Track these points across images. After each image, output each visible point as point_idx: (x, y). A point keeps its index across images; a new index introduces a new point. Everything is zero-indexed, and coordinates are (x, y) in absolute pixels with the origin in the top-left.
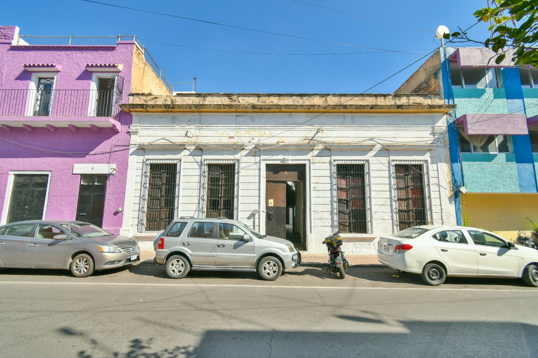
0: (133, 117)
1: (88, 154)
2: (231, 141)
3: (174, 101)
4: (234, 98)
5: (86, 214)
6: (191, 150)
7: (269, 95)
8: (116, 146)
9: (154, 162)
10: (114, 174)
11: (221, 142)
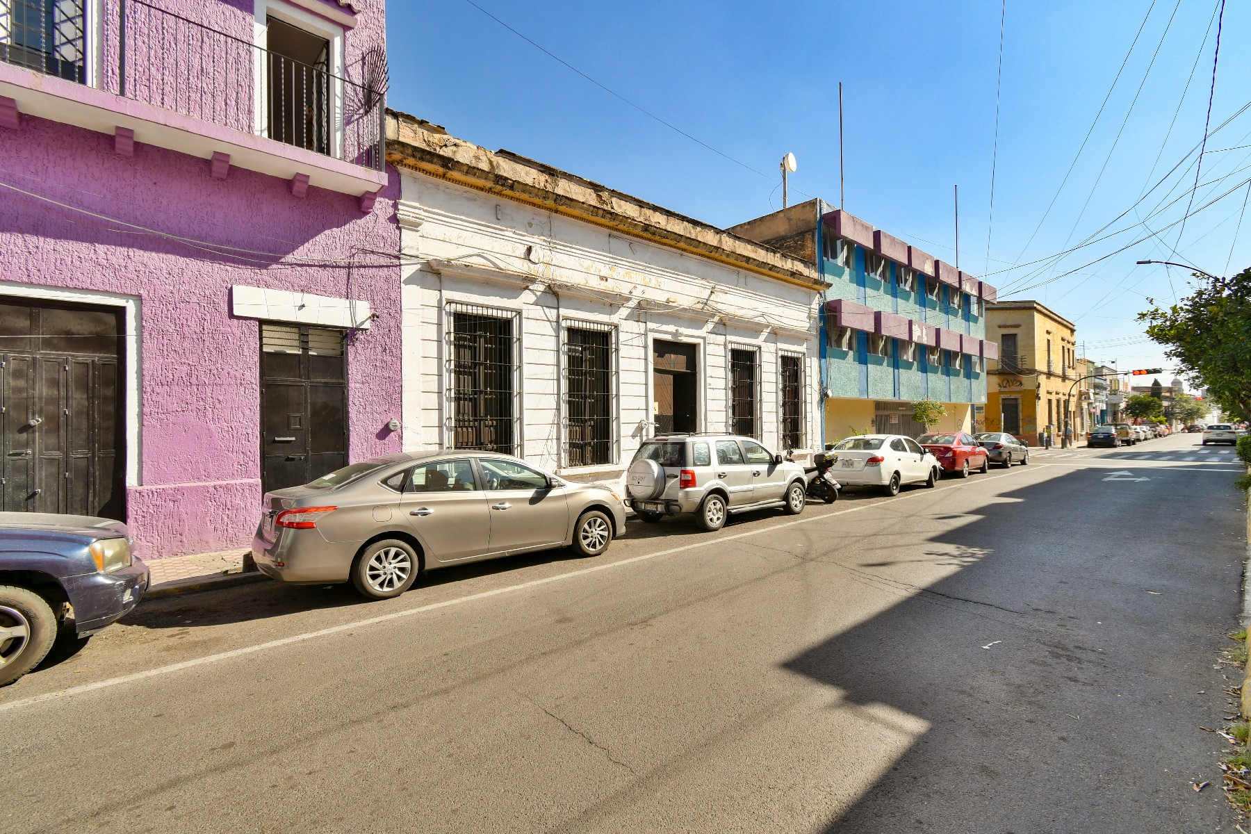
0: (403, 178)
1: (276, 260)
2: (602, 286)
3: (495, 164)
4: (605, 195)
5: (294, 439)
6: (538, 294)
7: (655, 209)
8: (365, 252)
9: (465, 309)
10: (366, 330)
11: (587, 285)
